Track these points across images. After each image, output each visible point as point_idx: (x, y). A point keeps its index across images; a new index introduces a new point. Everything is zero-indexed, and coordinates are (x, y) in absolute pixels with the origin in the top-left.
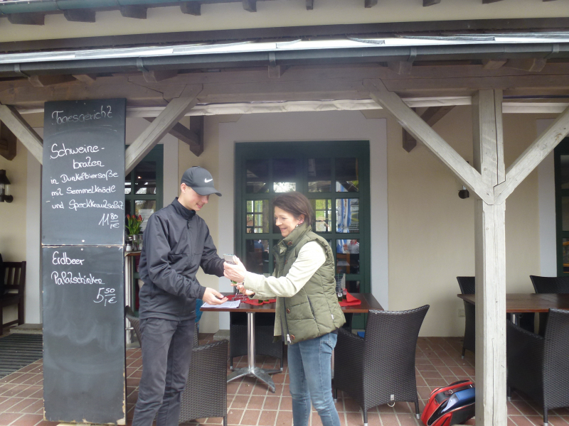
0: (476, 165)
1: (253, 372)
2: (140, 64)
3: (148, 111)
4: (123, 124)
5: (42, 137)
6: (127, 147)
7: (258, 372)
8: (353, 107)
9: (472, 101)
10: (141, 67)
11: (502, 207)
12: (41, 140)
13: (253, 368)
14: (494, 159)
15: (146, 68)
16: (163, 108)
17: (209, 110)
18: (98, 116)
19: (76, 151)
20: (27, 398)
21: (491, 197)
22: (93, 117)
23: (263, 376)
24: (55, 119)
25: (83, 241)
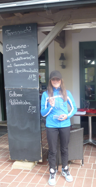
6: (38, 45)
10: (46, 8)
16: (53, 27)
17: (73, 27)
18: (25, 31)
19: (17, 47)
22: (23, 32)
24: (7, 34)
25: (22, 86)
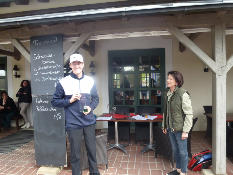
0: (213, 58)
1: (117, 145)
2: (68, 19)
3: (72, 39)
4: (62, 45)
5: (30, 52)
6: (64, 54)
7: (120, 146)
8: (158, 34)
9: (211, 30)
10: (68, 21)
11: (225, 76)
12: (29, 53)
13: (117, 144)
14: (221, 55)
15: (71, 21)
16: (78, 38)
17: (97, 38)
18: (52, 42)
19: (43, 57)
20: (29, 156)
21: (220, 72)
23: (122, 147)
24: (35, 44)
